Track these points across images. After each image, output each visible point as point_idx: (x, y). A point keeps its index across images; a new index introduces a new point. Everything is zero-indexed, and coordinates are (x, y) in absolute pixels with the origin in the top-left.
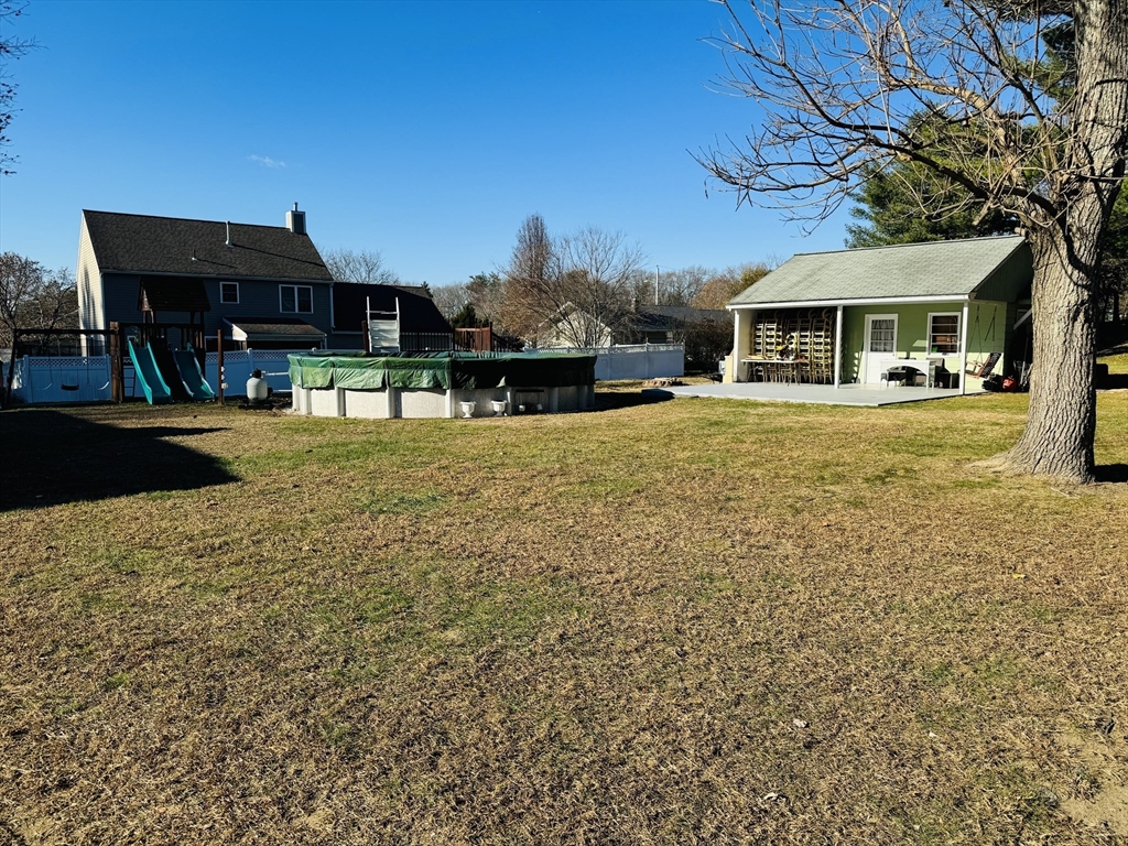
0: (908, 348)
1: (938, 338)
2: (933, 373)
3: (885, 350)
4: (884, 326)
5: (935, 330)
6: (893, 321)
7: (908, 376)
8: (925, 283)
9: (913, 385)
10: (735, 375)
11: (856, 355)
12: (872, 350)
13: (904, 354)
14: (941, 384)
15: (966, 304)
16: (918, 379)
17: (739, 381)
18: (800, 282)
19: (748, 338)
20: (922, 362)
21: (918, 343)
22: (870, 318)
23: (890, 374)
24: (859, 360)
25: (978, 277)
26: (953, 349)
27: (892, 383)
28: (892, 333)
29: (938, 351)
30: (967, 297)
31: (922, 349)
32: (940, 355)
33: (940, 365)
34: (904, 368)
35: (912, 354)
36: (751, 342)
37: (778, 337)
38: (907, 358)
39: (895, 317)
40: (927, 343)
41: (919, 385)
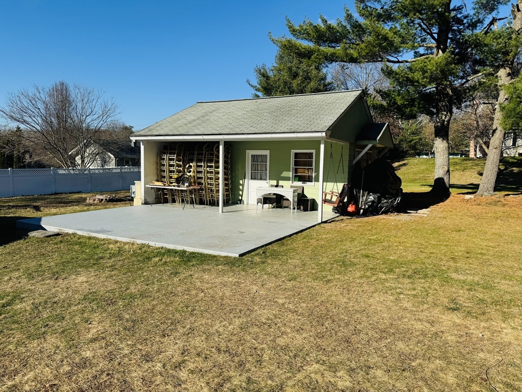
0: (277, 177)
1: (299, 170)
2: (296, 199)
3: (261, 179)
4: (260, 160)
5: (296, 163)
6: (266, 156)
7: (277, 201)
8: (289, 123)
9: (281, 207)
10: (143, 198)
11: (241, 182)
12: (251, 179)
13: (274, 183)
14: (302, 207)
15: (322, 141)
16: (285, 203)
17: (146, 203)
18: (194, 121)
19: (155, 166)
20: (287, 189)
21: (285, 174)
22: (250, 153)
23: (264, 198)
24: (243, 185)
25: (331, 118)
26: (309, 179)
27: (266, 206)
28: (266, 165)
29: (299, 181)
30: (324, 134)
31: (287, 179)
32: (300, 184)
33: (300, 192)
34: (274, 194)
35: (281, 183)
36: (157, 169)
37: (179, 166)
38: (277, 186)
39: (267, 152)
40: (290, 174)
41: (285, 207)
